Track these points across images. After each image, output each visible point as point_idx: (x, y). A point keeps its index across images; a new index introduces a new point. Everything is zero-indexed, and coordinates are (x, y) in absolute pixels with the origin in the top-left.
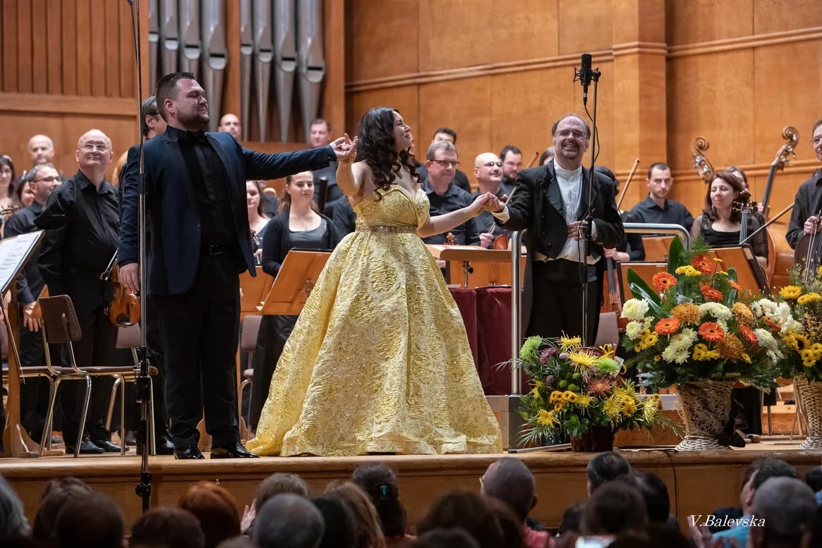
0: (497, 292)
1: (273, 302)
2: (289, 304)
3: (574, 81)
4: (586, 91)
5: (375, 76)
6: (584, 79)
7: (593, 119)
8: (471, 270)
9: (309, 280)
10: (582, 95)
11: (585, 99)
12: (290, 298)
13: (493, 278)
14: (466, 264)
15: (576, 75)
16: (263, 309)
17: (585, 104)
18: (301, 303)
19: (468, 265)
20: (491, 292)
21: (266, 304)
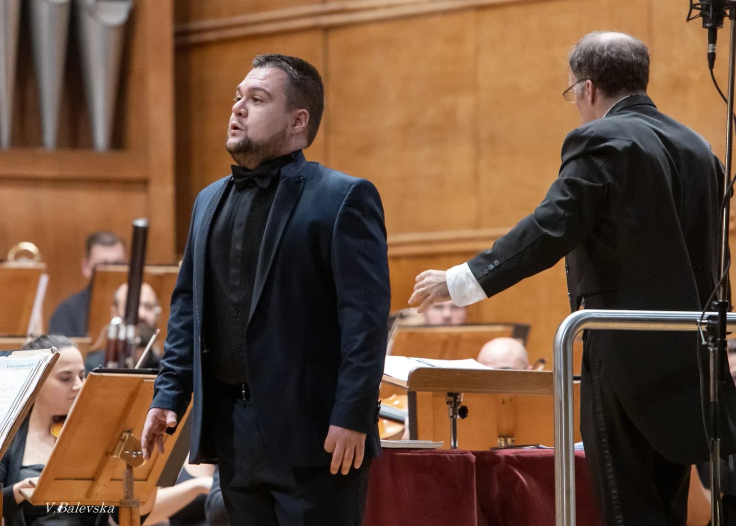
0: (518, 457)
1: (56, 479)
2: (89, 482)
3: (688, 19)
4: (713, 39)
5: (234, 13)
6: (710, 15)
7: (729, 100)
8: (464, 412)
9: (129, 432)
10: (706, 48)
11: (712, 58)
12: (89, 469)
13: (506, 426)
14: (453, 397)
15: (693, 7)
16: (35, 494)
17: (711, 66)
18: (112, 480)
19: (456, 403)
20: (507, 457)
21: (41, 482)
